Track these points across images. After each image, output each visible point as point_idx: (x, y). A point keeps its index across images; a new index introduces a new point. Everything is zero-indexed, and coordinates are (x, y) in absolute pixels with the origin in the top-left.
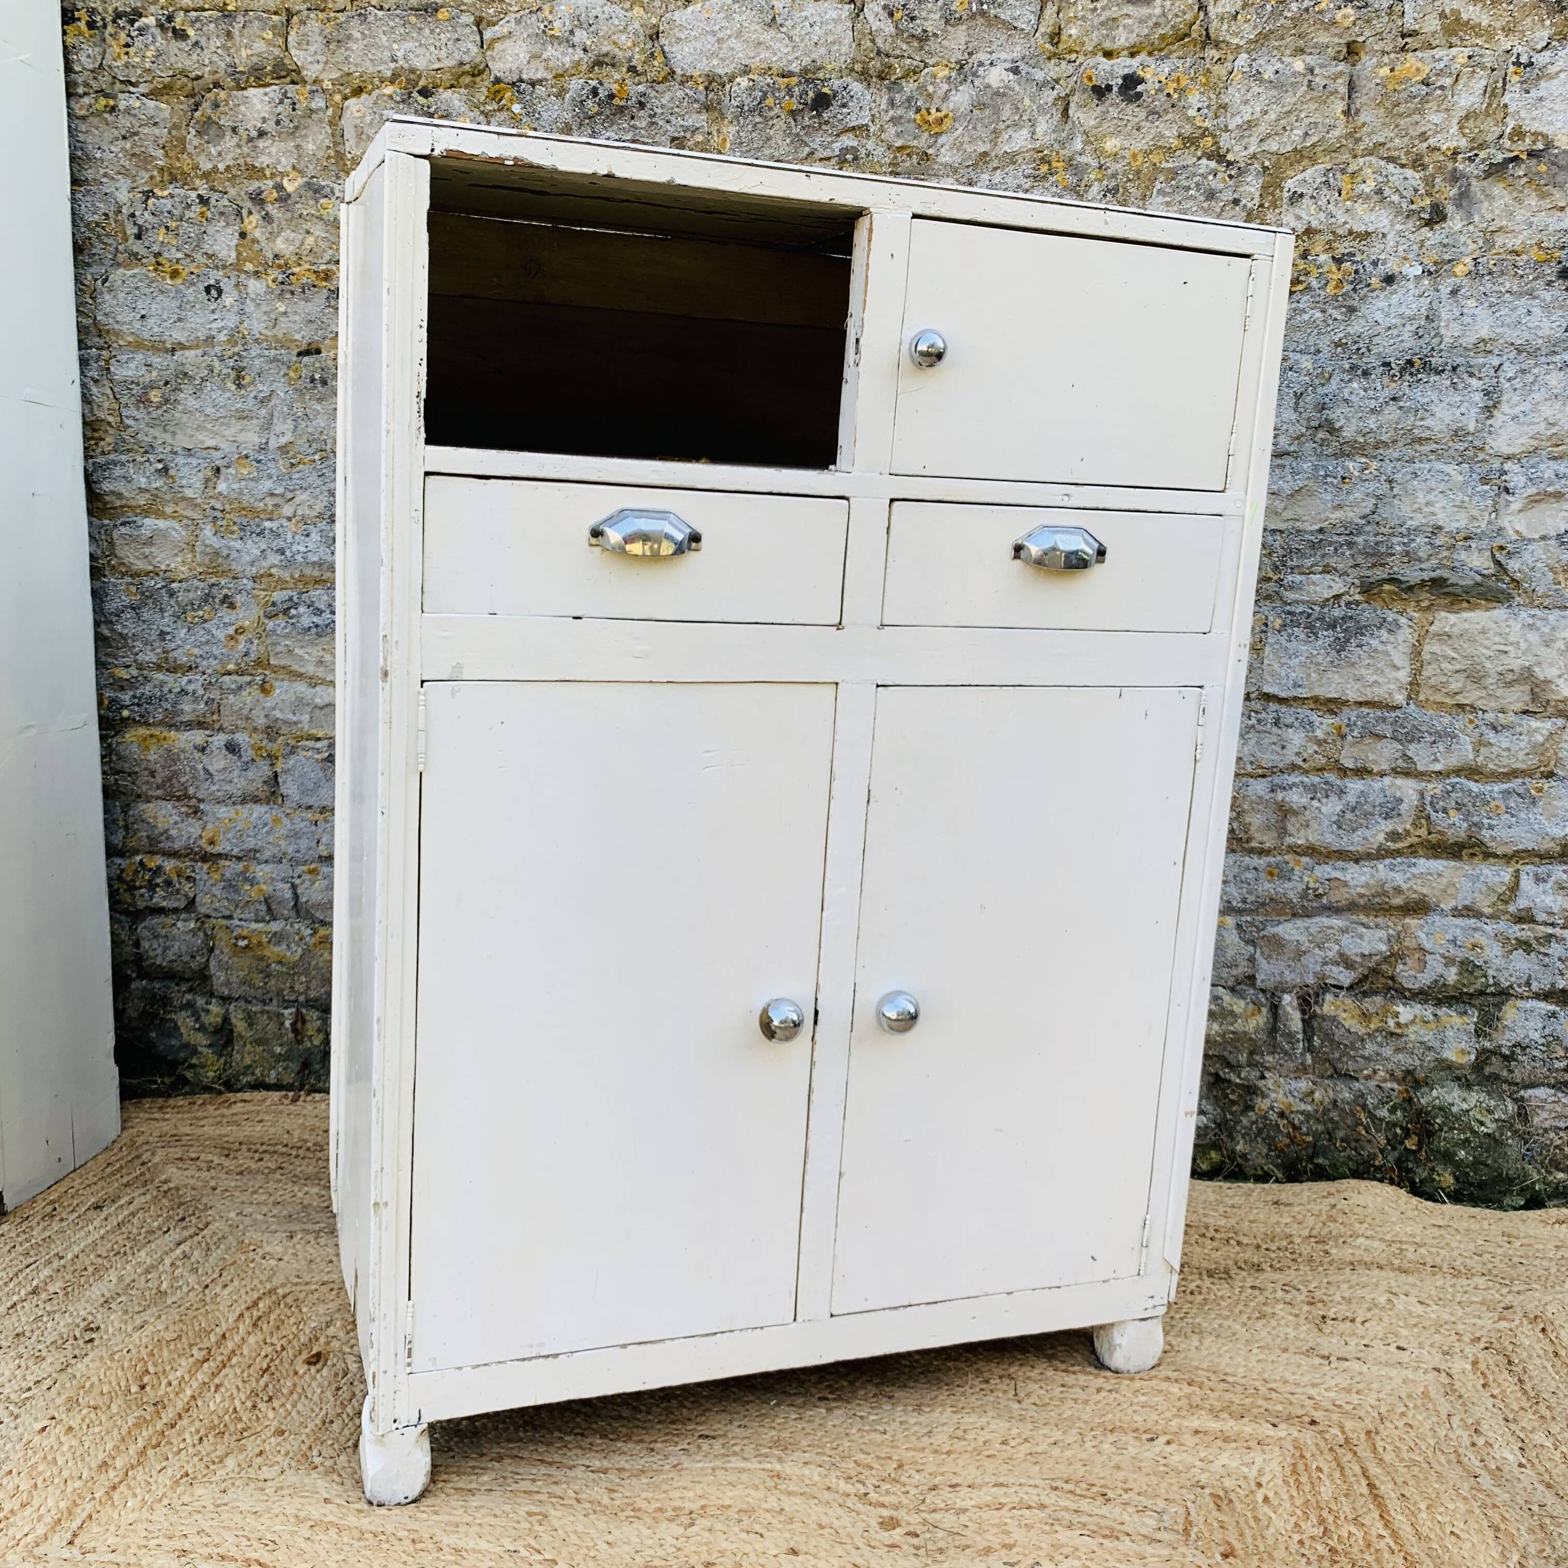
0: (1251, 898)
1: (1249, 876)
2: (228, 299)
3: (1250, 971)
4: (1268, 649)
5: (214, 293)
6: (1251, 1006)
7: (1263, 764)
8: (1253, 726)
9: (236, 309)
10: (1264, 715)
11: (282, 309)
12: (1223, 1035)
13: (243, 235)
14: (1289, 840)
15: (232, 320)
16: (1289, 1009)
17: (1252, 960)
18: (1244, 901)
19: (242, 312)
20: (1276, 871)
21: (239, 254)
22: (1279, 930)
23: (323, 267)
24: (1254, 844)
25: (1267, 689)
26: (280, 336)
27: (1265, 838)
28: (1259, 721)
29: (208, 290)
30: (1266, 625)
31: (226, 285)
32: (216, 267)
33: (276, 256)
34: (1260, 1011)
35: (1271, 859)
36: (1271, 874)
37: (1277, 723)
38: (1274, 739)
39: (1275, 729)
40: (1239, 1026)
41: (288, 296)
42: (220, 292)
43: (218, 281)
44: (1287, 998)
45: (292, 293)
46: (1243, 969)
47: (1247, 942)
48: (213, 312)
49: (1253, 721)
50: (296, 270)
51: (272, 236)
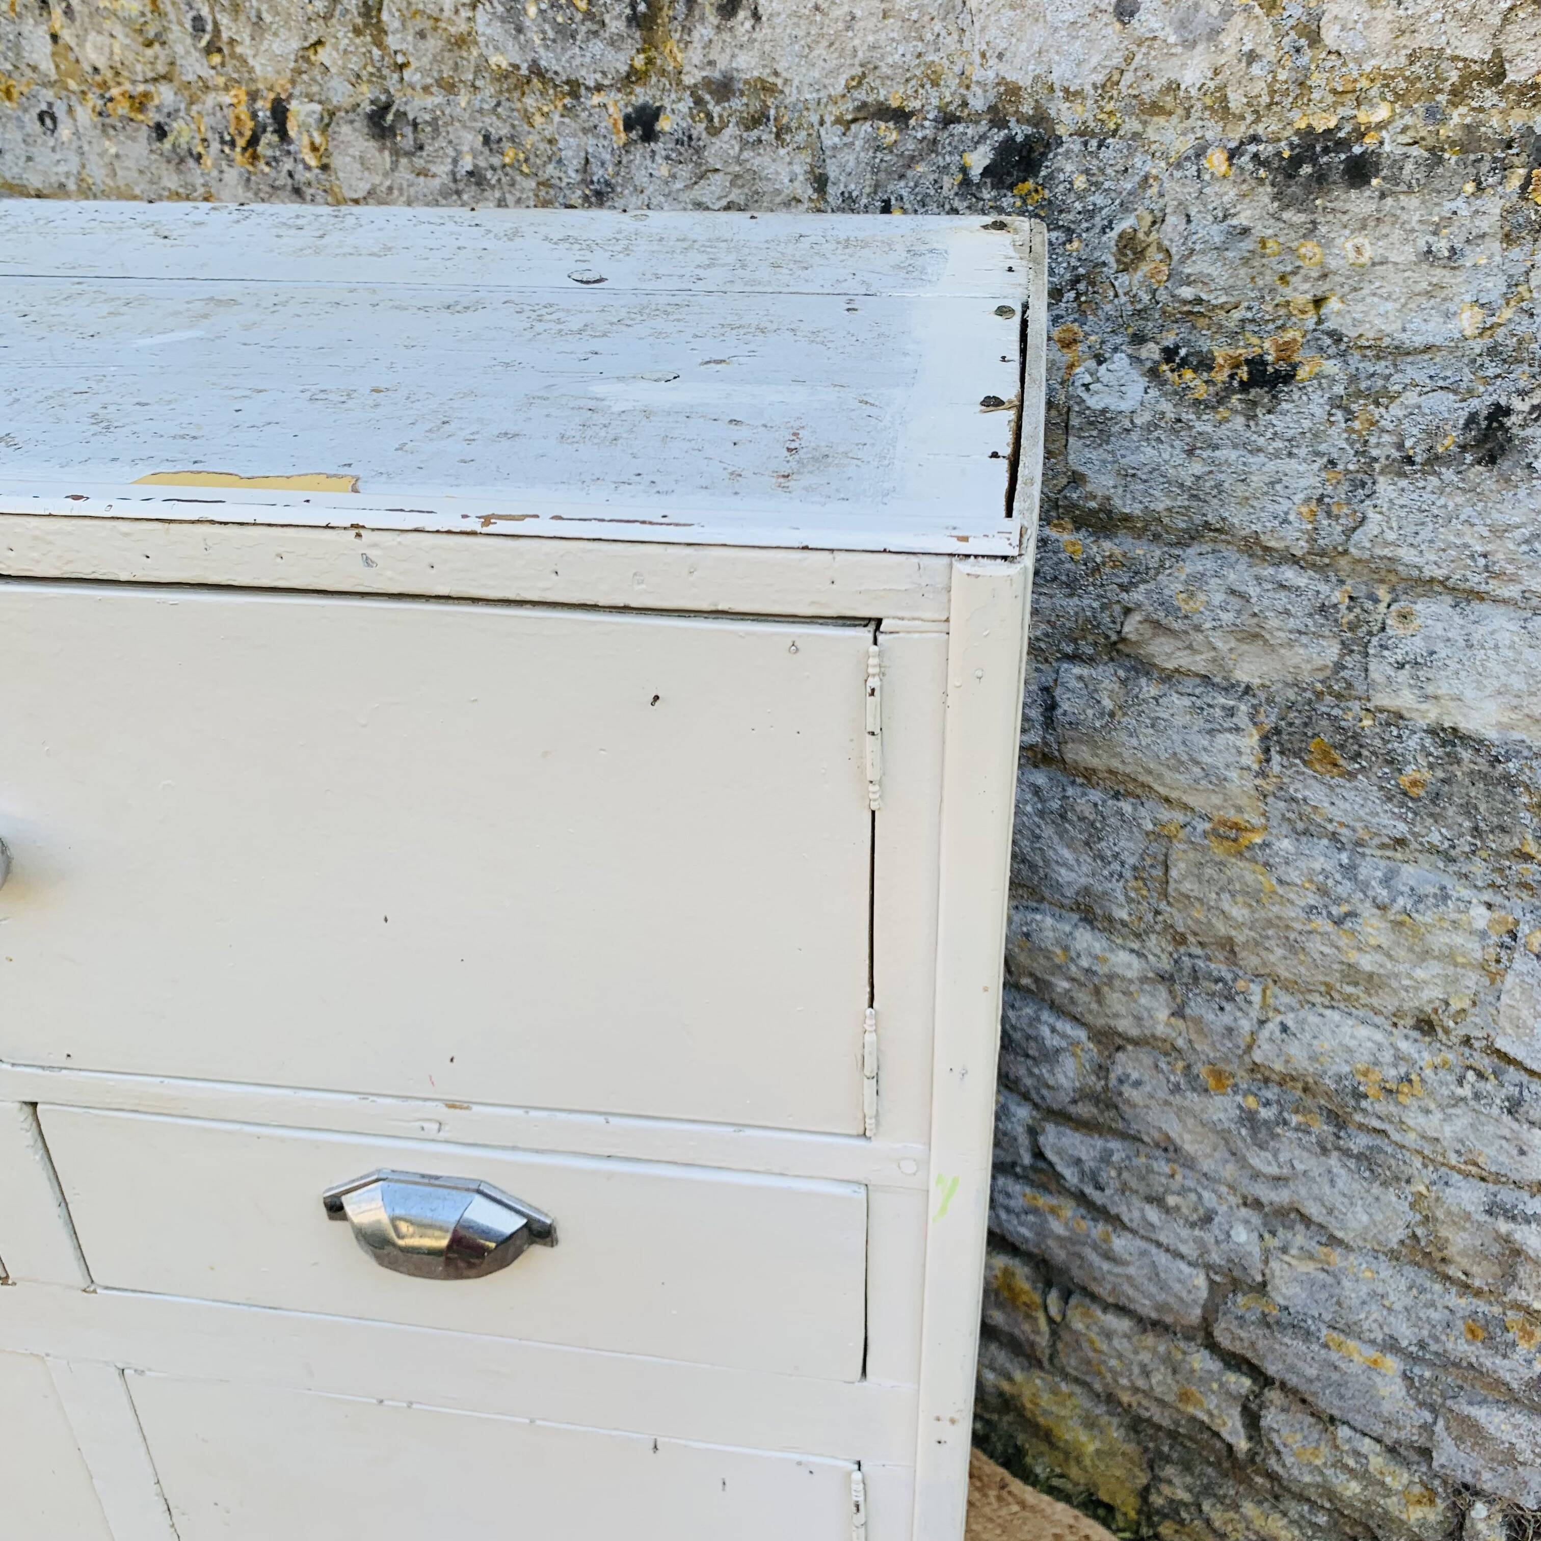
0: (1434, 1347)
1: (1435, 1316)
2: (65, 132)
3: (1422, 1441)
4: (1510, 979)
5: (48, 122)
6: (1417, 1489)
7: (1481, 1160)
8: (1463, 1099)
9: (75, 145)
10: (1489, 1086)
11: (113, 151)
12: (1368, 1503)
13: (55, 38)
14: (1515, 1294)
15: (73, 165)
16: (1481, 1526)
17: (1427, 1428)
18: (1422, 1345)
19: (81, 152)
20: (1481, 1334)
21: (57, 67)
22: (1479, 1413)
23: (141, 88)
24: (1452, 1271)
25: (1501, 1043)
26: (123, 188)
27: (1475, 1269)
28: (1477, 1096)
29: (41, 117)
30: (1514, 938)
31: (60, 110)
32: (44, 85)
33: (96, 70)
34: (1432, 1502)
35: (1482, 1306)
36: (1472, 1332)
37: (1513, 1107)
38: (1506, 1133)
39: (1506, 1118)
40: (1392, 1504)
41: (112, 132)
42: (54, 119)
43: (50, 105)
44: (1480, 1510)
45: (114, 128)
46: (1409, 1433)
47: (1421, 1404)
48: (53, 149)
49: (1466, 1091)
50: (115, 92)
51: (81, 39)
